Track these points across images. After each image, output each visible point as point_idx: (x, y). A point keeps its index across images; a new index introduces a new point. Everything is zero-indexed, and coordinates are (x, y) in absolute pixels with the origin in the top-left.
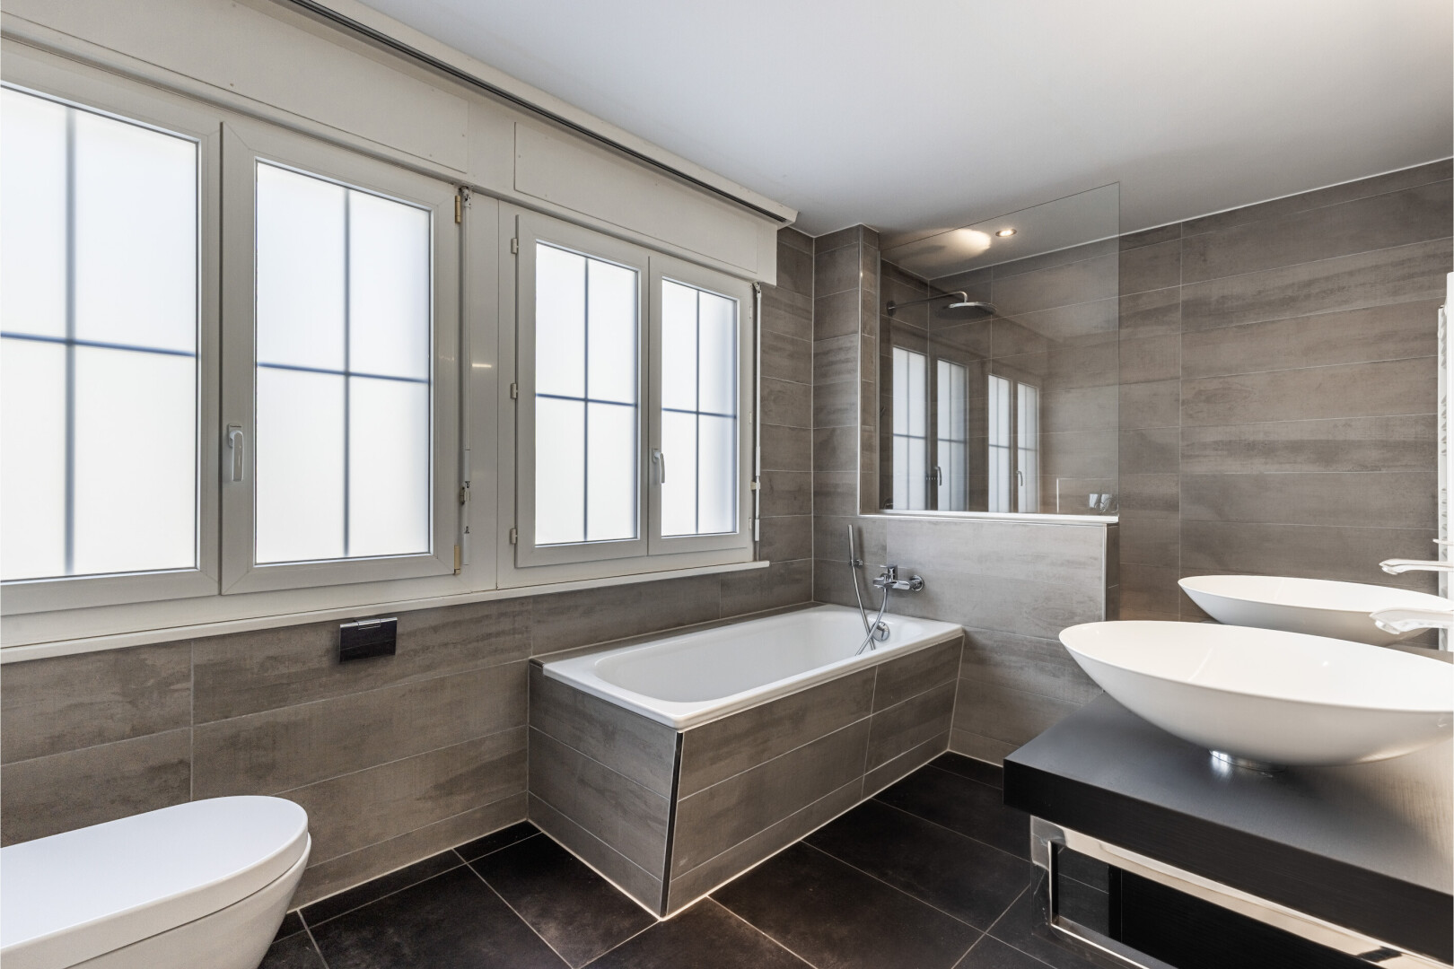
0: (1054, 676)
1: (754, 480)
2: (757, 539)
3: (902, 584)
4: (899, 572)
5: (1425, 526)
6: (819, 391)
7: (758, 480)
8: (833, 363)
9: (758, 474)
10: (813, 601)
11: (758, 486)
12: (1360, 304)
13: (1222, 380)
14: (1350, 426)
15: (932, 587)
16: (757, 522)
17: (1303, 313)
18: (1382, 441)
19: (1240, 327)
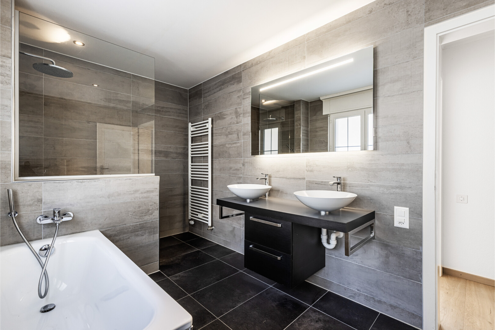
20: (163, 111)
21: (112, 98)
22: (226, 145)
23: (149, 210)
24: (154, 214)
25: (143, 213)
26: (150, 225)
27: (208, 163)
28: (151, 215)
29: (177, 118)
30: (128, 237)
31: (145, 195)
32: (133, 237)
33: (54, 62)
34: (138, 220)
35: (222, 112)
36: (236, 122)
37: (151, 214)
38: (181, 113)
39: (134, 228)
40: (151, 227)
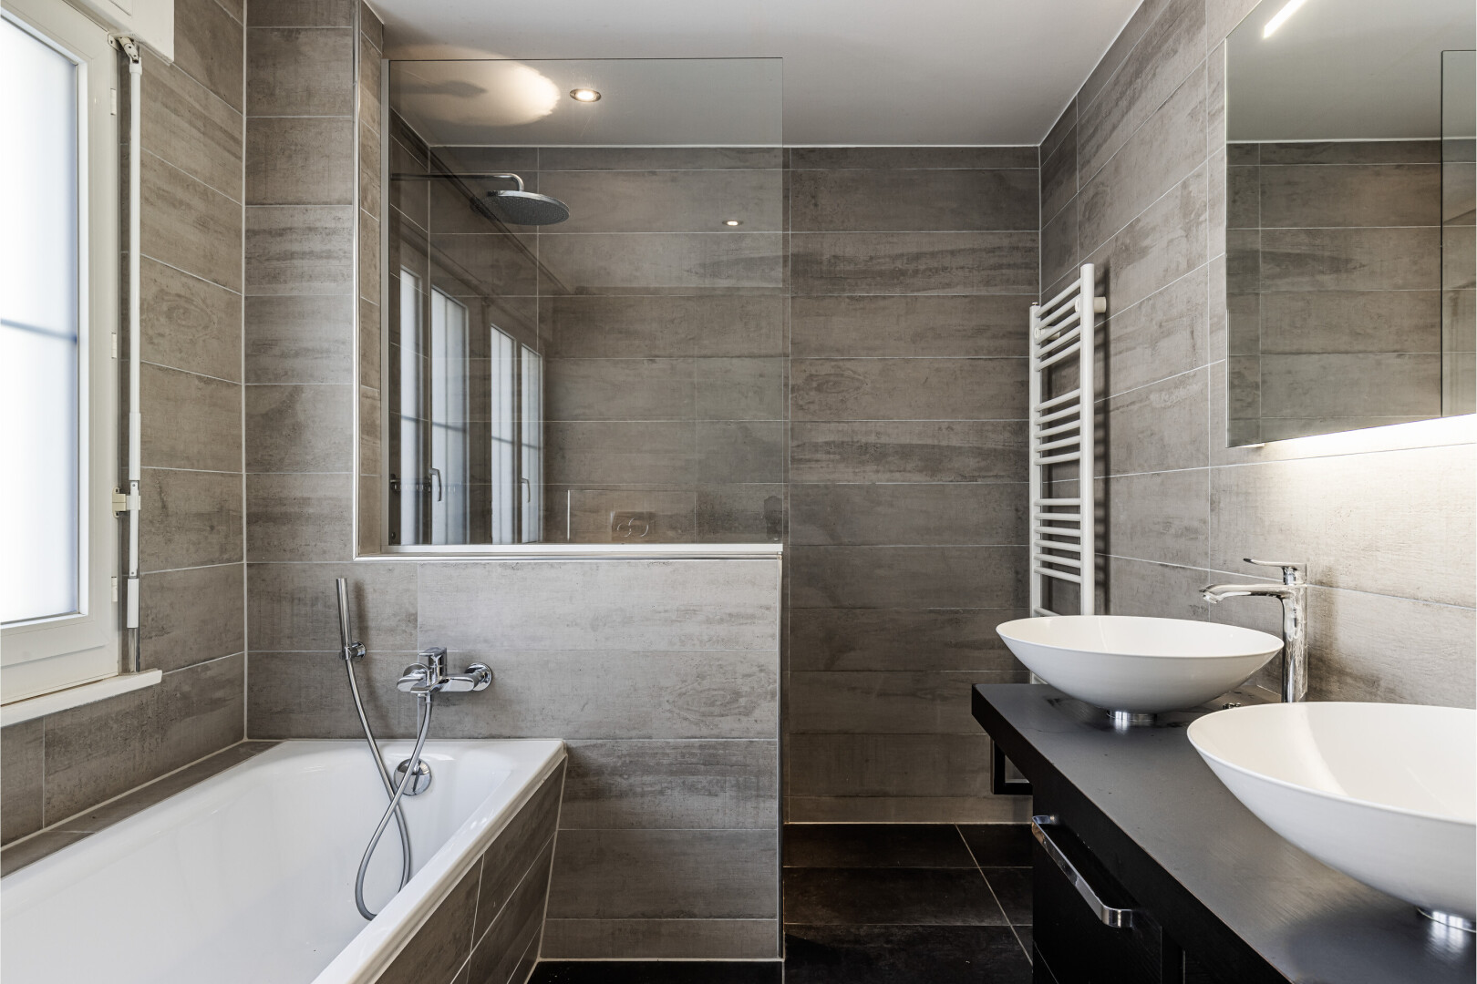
0: (710, 794)
1: (124, 488)
2: (133, 622)
3: (457, 684)
4: (450, 660)
5: (1010, 542)
6: (259, 310)
7: (134, 489)
8: (291, 256)
9: (135, 473)
10: (246, 739)
11: (134, 503)
12: (959, 291)
13: (833, 363)
14: (952, 429)
15: (510, 681)
16: (133, 585)
17: (913, 291)
18: (978, 448)
19: (851, 298)
20: (916, 272)
21: (724, 258)
22: (1153, 397)
23: (737, 695)
24: (757, 714)
25: (712, 704)
26: (740, 758)
27: (1078, 496)
28: (747, 715)
29: (983, 292)
30: (658, 787)
31: (722, 630)
32: (676, 793)
33: (521, 181)
34: (694, 730)
35: (1138, 220)
36: (1184, 265)
37: (747, 712)
38: (1000, 266)
39: (680, 759)
40: (746, 766)
